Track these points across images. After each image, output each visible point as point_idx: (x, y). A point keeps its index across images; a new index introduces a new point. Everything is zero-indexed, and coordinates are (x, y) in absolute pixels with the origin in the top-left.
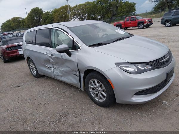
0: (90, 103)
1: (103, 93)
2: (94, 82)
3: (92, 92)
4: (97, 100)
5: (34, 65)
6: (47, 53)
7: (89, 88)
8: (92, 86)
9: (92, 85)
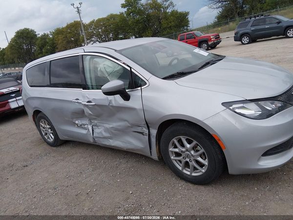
0: (174, 180)
1: (199, 159)
2: (180, 141)
3: (175, 160)
4: (189, 173)
5: (50, 123)
6: (77, 99)
7: (170, 154)
8: (177, 150)
9: (176, 147)
